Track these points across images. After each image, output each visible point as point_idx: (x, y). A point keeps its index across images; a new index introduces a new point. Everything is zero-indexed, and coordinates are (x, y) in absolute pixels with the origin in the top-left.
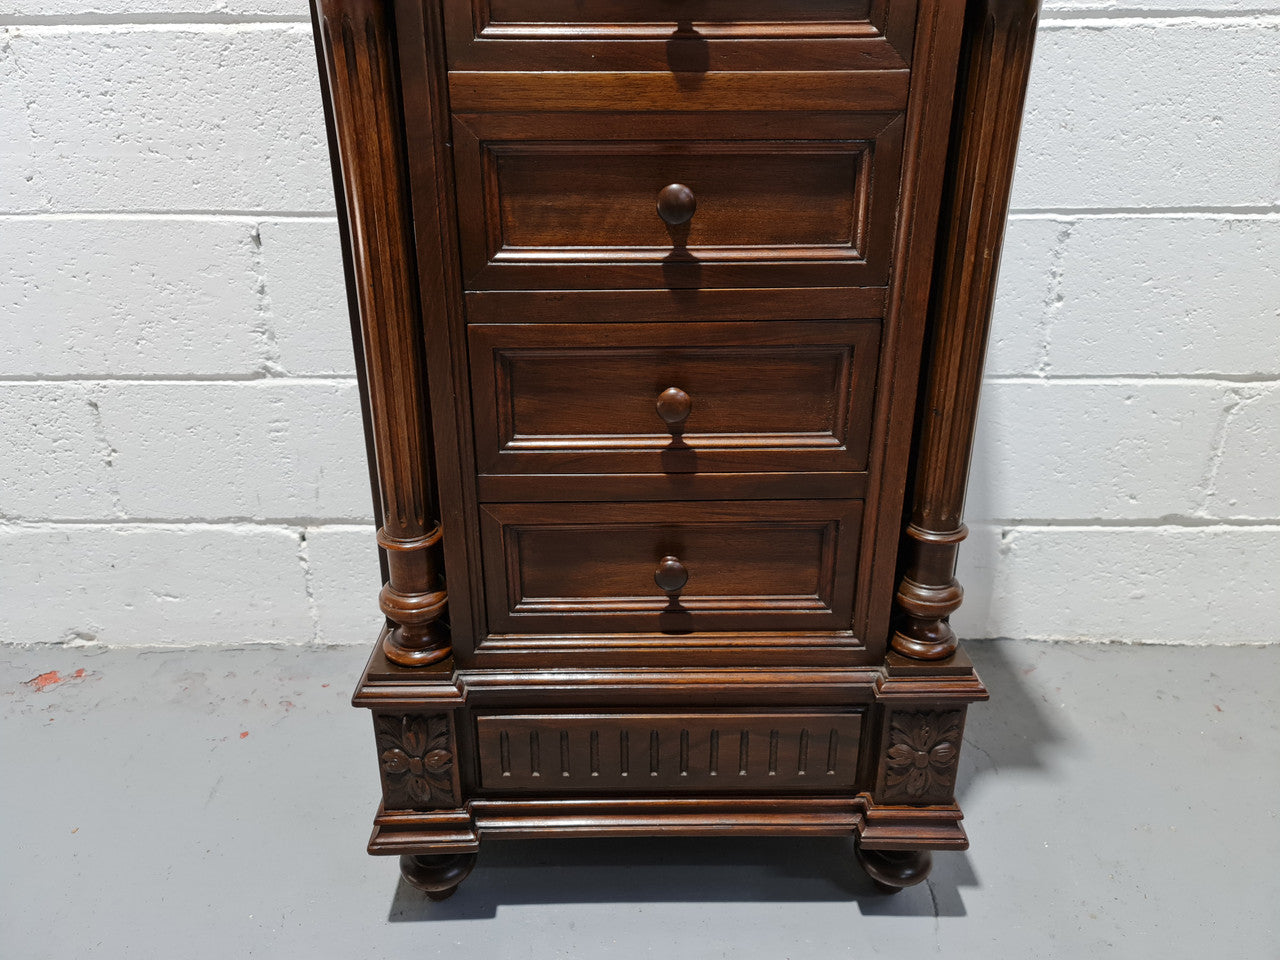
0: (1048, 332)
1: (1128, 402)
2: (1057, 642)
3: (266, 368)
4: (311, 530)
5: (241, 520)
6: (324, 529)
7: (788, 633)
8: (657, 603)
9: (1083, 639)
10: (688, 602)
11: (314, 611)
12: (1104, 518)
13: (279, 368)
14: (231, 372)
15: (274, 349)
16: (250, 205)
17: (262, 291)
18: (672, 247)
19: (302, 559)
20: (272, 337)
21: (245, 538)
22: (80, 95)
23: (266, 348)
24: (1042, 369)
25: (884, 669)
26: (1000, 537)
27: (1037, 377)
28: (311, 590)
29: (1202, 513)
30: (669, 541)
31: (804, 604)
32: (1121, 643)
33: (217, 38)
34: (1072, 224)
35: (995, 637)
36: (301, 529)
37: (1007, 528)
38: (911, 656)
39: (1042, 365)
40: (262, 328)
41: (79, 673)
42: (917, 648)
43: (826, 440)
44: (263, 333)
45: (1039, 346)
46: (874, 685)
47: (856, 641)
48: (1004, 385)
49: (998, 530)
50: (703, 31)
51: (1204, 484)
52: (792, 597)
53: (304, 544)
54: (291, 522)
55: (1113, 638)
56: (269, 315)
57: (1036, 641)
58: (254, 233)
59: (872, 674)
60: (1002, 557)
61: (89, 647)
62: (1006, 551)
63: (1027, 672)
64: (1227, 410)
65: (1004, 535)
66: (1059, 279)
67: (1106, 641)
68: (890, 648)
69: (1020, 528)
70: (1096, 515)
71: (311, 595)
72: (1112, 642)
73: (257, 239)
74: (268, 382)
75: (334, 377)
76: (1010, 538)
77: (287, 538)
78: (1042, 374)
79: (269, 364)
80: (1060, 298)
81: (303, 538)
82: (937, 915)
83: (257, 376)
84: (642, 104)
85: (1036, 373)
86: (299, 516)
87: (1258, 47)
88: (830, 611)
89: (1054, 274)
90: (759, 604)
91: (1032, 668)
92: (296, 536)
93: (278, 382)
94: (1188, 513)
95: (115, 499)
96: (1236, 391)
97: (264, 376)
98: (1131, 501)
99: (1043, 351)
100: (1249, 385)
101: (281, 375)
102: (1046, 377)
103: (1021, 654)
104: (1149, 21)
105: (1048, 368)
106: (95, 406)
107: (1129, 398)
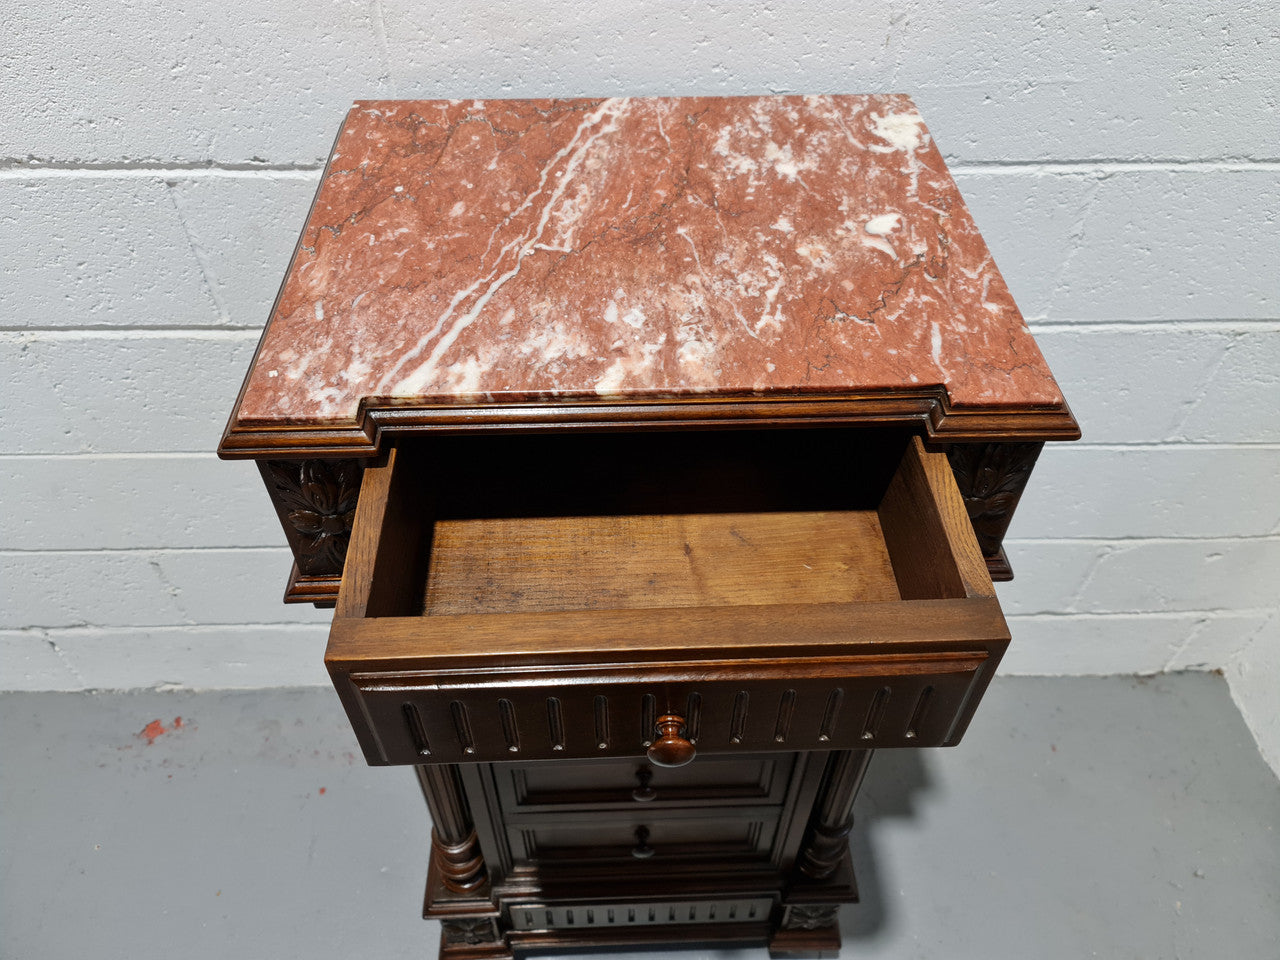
22: (102, 380)
29: (1069, 610)
33: (225, 343)
41: (178, 721)
51: (1074, 594)
61: (178, 691)
64: (1101, 556)
87: (1172, 344)
94: (1060, 610)
95: (183, 613)
96: (1109, 546)
100: (1122, 542)
104: (1076, 328)
106: (157, 564)
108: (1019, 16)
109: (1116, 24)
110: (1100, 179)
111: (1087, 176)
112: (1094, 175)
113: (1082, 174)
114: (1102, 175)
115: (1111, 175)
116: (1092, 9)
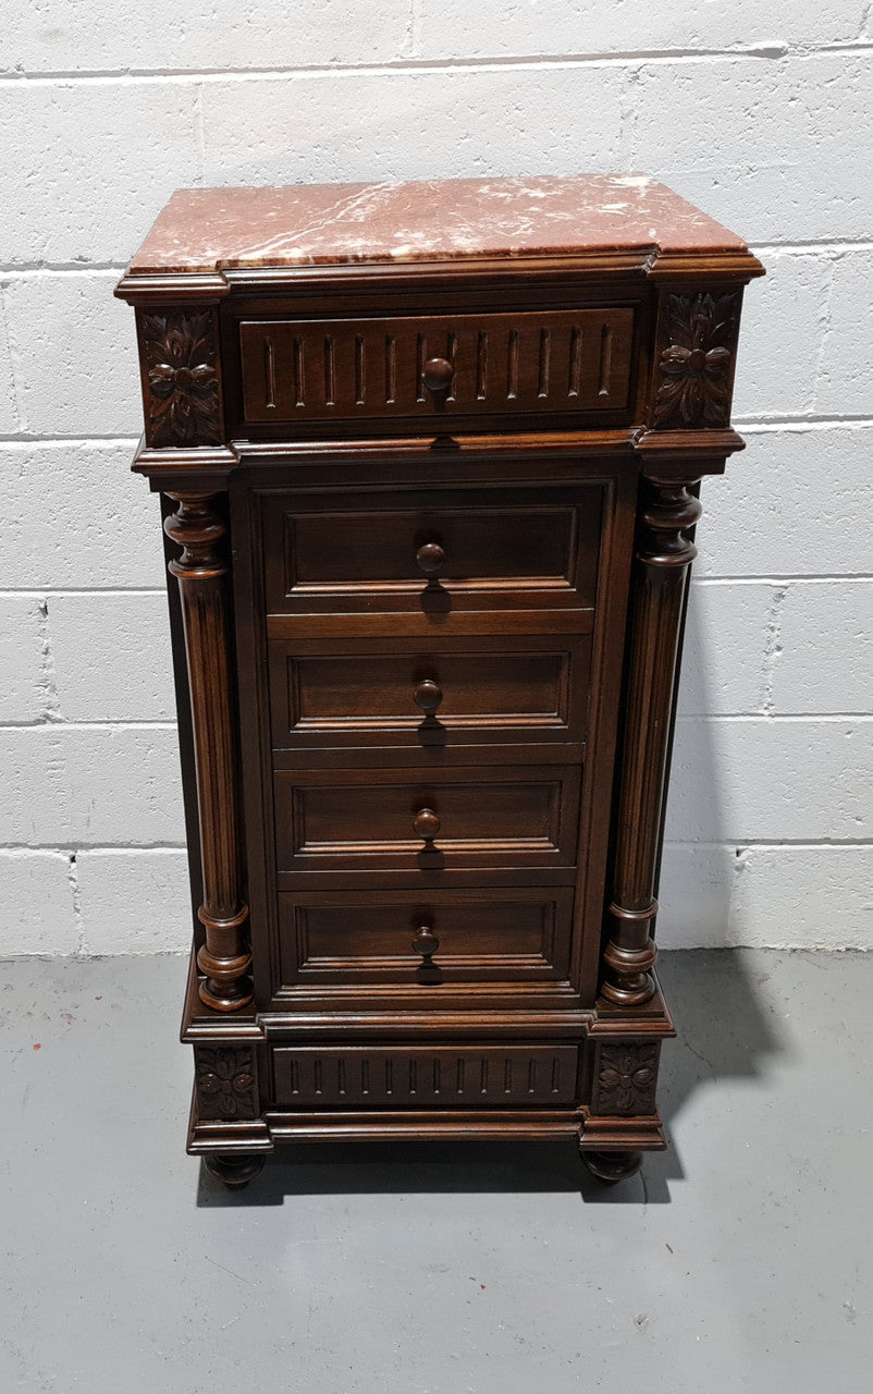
0: (770, 676)
1: (849, 736)
2: (794, 950)
3: (47, 717)
4: (80, 853)
5: (17, 845)
6: (92, 852)
7: (518, 984)
8: (413, 961)
9: (819, 947)
10: (440, 960)
11: (80, 925)
12: (833, 838)
13: (59, 716)
14: (15, 719)
15: (54, 699)
16: (40, 583)
17: (46, 653)
18: (424, 717)
19: (71, 879)
20: (54, 689)
21: (19, 861)
23: (48, 699)
24: (766, 708)
25: (595, 1012)
26: (735, 855)
27: (762, 715)
28: (78, 907)
30: (423, 917)
31: (531, 961)
32: (857, 951)
34: (786, 587)
35: (734, 945)
36: (72, 853)
37: (741, 847)
38: (616, 1002)
39: (766, 705)
40: (45, 683)
42: (621, 996)
43: (541, 844)
44: (46, 687)
45: (762, 688)
46: (586, 1024)
47: (572, 990)
48: (731, 723)
49: (732, 849)
50: (446, 586)
52: (521, 956)
53: (74, 865)
54: (62, 847)
55: (849, 946)
56: (51, 671)
57: (774, 949)
58: (42, 606)
59: (585, 1016)
60: (737, 873)
62: (740, 868)
63: (760, 982)
65: (738, 853)
66: (777, 632)
67: (842, 948)
68: (599, 994)
69: (753, 847)
70: (825, 836)
71: (78, 911)
72: (848, 950)
73: (45, 610)
74: (48, 727)
75: (108, 722)
76: (743, 855)
77: (58, 861)
78: (766, 712)
79: (50, 712)
80: (779, 649)
81: (73, 860)
82: (646, 1202)
83: (38, 722)
84: (404, 632)
85: (760, 712)
86: (71, 841)
88: (551, 967)
89: (772, 629)
90: (495, 962)
91: (765, 978)
92: (67, 859)
93: (57, 727)
97: (44, 722)
98: (858, 822)
99: (766, 693)
101: (60, 721)
102: (770, 715)
103: (759, 963)
104: (845, 424)
105: (772, 708)
107: (849, 733)
108: (730, 109)
109: (817, 112)
110: (833, 259)
111: (820, 257)
112: (827, 255)
113: (816, 255)
114: (834, 255)
115: (843, 255)
116: (792, 99)
